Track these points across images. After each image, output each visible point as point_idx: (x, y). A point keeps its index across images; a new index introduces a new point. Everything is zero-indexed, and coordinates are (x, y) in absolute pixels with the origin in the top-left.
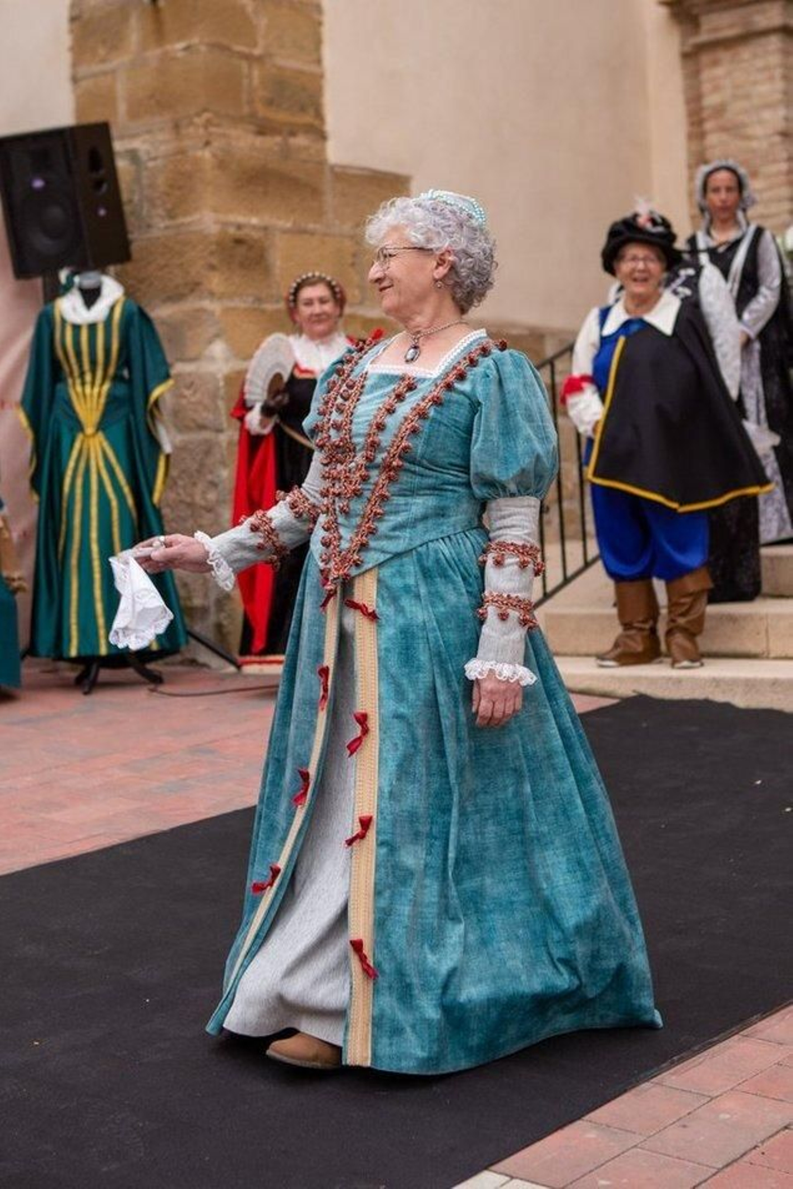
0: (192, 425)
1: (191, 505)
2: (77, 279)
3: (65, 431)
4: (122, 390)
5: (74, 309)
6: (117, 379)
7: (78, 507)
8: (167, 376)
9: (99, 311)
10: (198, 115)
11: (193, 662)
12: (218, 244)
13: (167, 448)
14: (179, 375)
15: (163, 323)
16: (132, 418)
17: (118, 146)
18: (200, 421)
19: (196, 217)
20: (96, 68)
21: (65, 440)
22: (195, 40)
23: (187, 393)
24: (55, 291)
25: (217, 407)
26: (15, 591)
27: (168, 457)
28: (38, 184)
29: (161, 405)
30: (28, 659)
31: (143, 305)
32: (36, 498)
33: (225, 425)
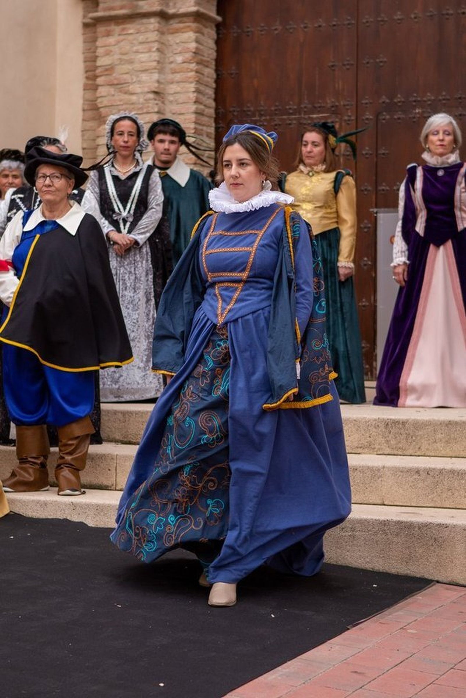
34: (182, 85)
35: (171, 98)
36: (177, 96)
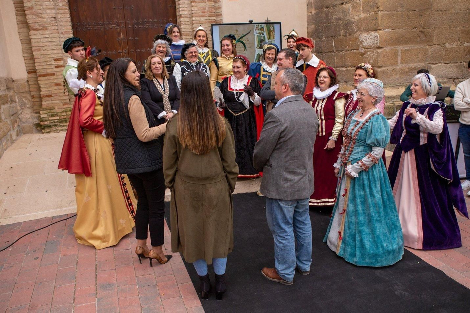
34: (64, 15)
35: (59, 20)
36: (62, 19)
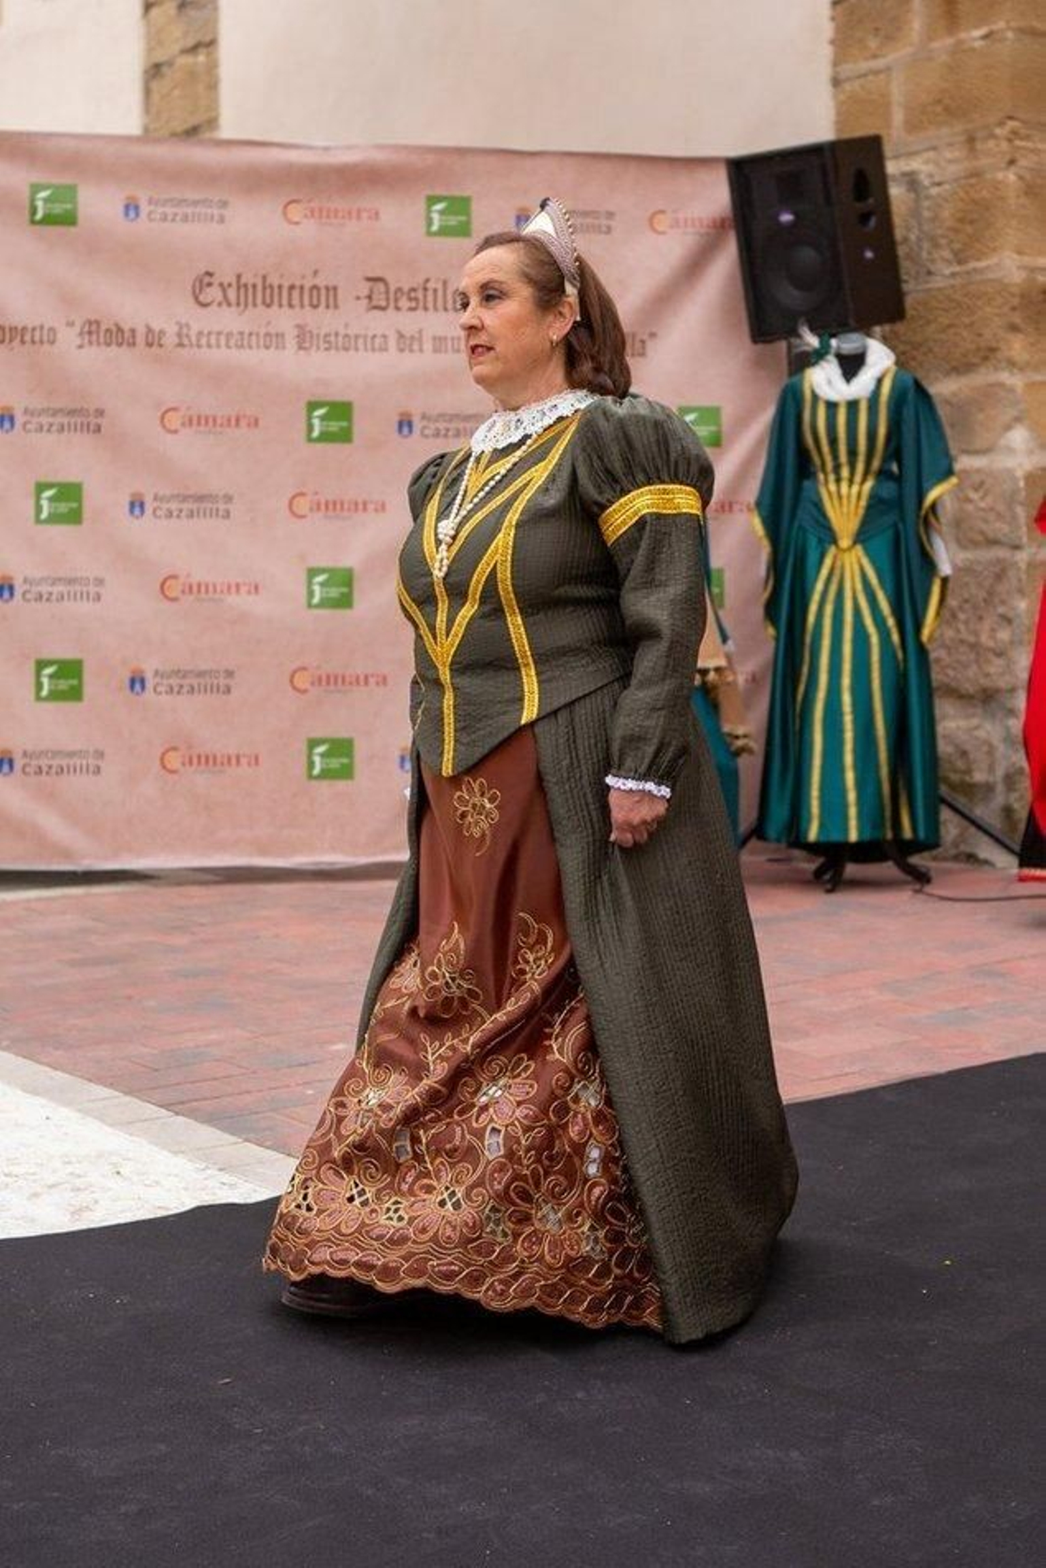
0: (980, 538)
1: (975, 647)
2: (834, 342)
3: (813, 542)
4: (888, 491)
5: (829, 382)
6: (883, 474)
7: (826, 643)
8: (949, 472)
9: (863, 384)
10: (1001, 124)
11: (971, 858)
12: (1022, 296)
13: (945, 568)
14: (965, 472)
15: (947, 402)
16: (901, 526)
17: (892, 167)
18: (991, 535)
19: (992, 261)
20: (864, 66)
21: (812, 557)
22: (1001, 25)
23: (974, 496)
24: (803, 361)
25: (1014, 517)
26: (738, 753)
27: (945, 581)
28: (786, 218)
29: (940, 511)
30: (754, 843)
31: (920, 375)
32: (771, 631)
33: (1025, 540)
